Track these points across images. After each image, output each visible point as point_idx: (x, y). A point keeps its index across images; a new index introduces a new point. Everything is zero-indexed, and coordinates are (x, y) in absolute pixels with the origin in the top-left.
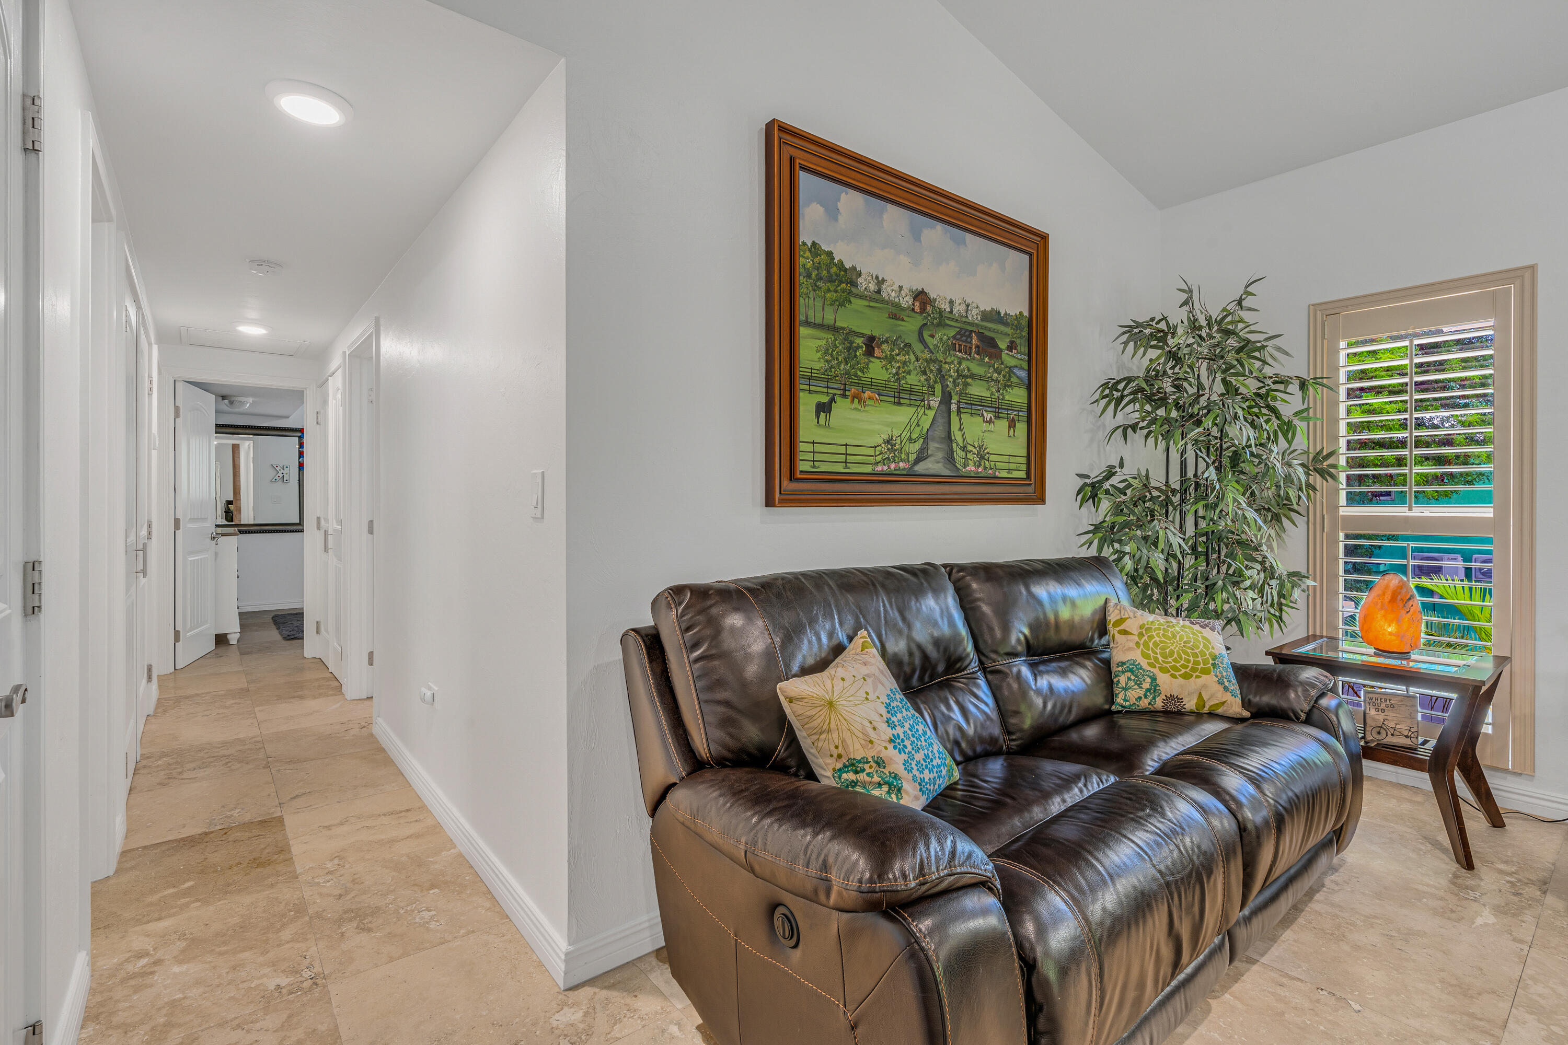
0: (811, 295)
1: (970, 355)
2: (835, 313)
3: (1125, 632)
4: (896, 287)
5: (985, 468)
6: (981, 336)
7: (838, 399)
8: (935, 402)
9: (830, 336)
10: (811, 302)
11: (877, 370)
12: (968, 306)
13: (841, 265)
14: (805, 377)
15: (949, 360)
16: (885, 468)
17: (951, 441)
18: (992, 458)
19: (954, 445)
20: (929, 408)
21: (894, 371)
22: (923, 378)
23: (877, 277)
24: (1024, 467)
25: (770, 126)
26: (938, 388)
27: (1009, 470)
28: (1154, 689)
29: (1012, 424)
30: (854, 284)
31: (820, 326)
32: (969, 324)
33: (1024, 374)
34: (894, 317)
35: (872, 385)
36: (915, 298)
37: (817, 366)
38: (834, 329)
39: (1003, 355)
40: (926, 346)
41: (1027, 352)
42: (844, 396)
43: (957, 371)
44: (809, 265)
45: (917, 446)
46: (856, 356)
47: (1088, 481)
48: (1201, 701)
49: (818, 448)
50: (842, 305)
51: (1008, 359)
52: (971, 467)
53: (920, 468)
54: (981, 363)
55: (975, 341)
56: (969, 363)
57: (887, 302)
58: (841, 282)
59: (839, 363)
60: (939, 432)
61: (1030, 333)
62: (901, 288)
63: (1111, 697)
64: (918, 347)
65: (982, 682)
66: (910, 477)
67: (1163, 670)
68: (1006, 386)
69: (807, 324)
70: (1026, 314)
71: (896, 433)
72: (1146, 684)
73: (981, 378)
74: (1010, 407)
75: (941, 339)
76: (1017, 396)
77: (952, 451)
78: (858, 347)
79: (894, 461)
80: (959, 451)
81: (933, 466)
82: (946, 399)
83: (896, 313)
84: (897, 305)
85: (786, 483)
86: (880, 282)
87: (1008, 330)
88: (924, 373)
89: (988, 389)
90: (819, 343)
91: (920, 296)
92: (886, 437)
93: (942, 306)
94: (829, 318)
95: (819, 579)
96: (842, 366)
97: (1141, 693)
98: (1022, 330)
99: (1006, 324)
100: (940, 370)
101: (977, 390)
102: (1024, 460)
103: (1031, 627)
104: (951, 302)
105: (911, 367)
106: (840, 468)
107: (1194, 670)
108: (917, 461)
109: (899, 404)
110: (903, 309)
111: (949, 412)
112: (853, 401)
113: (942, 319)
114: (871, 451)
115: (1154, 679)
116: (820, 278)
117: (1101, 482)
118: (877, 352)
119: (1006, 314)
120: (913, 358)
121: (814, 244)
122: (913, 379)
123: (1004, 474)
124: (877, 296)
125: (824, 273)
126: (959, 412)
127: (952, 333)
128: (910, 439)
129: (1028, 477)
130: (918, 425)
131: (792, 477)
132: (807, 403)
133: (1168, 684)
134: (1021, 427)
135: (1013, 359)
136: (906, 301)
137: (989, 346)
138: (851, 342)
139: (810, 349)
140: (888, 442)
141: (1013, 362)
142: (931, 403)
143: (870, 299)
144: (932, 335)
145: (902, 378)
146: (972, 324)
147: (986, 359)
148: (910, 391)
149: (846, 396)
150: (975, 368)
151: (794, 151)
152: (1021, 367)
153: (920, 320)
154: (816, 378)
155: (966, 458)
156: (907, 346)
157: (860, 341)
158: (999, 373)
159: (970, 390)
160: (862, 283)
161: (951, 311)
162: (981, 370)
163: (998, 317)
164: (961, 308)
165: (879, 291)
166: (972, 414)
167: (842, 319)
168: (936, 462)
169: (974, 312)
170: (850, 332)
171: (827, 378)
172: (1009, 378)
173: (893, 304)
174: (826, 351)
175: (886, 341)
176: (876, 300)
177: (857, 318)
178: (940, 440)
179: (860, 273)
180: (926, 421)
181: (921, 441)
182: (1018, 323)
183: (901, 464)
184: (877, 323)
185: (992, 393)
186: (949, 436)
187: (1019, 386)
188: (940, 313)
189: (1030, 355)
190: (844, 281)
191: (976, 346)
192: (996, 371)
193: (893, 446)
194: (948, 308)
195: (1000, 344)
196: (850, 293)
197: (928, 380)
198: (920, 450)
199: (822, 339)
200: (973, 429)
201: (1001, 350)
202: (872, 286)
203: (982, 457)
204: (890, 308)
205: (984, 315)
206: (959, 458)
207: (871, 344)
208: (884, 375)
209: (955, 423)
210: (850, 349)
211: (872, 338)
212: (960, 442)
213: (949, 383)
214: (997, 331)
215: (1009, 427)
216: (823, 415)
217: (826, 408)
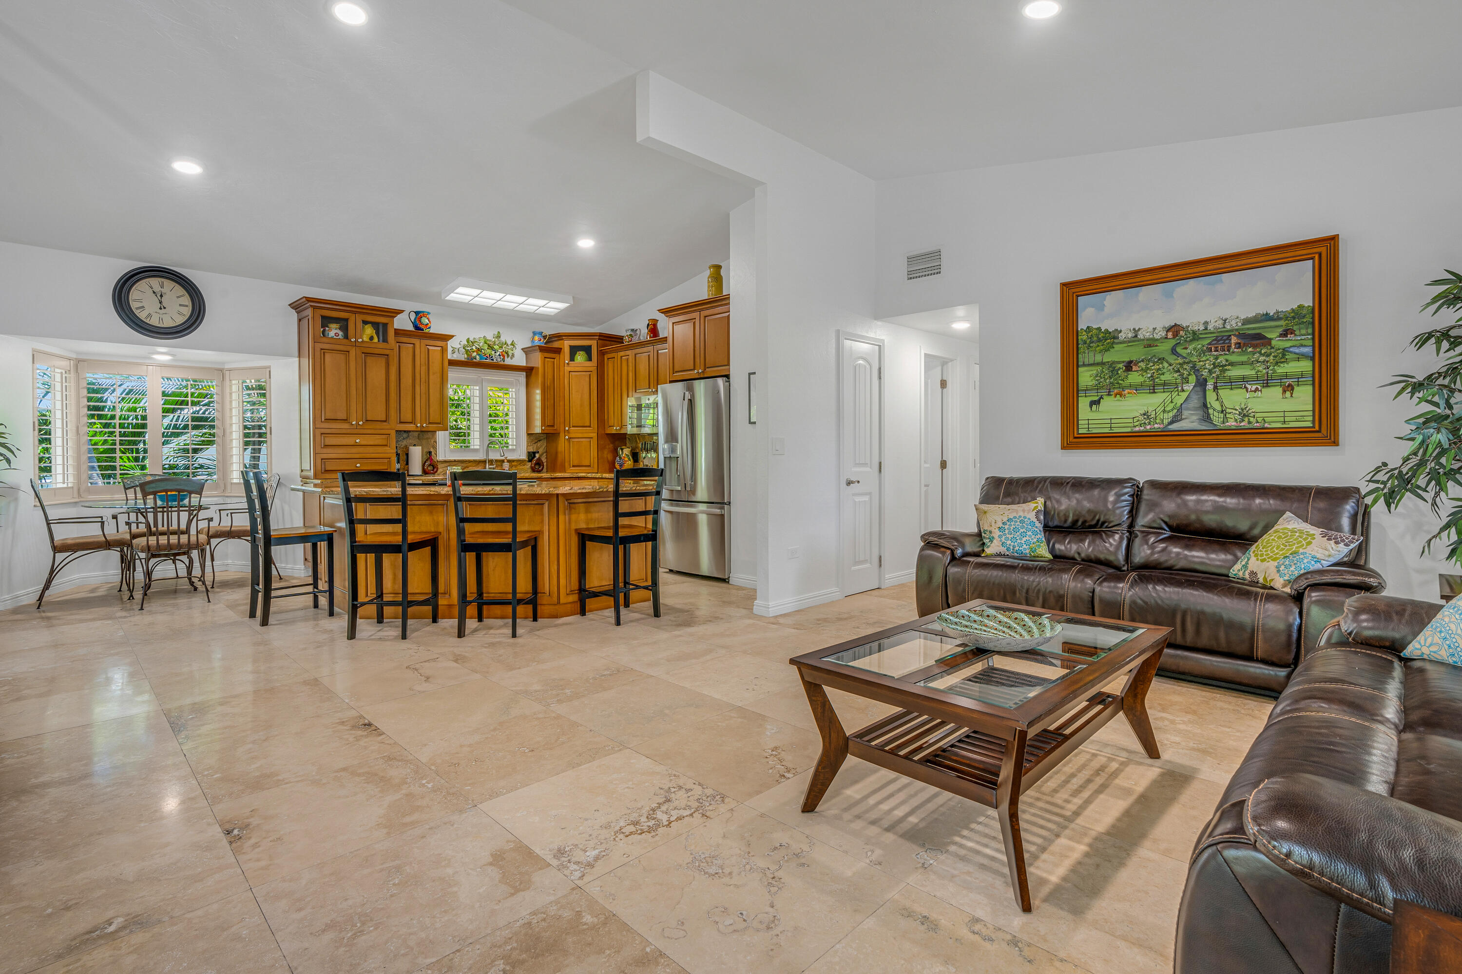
0: (1087, 352)
1: (1229, 350)
2: (1103, 356)
3: (1272, 534)
4: (1151, 329)
5: (1249, 422)
6: (1241, 336)
7: (1105, 397)
8: (1189, 387)
9: (1099, 368)
10: (1086, 355)
11: (1134, 378)
12: (1225, 320)
13: (1107, 331)
14: (1083, 390)
15: (1204, 358)
16: (1142, 428)
17: (1207, 408)
18: (1257, 415)
19: (1211, 411)
20: (1183, 391)
21: (1149, 375)
22: (1176, 375)
23: (1134, 329)
24: (1311, 418)
26: (1193, 379)
27: (1287, 422)
28: (1253, 568)
30: (1116, 337)
31: (1094, 364)
32: (1227, 331)
34: (1150, 346)
35: (1130, 386)
36: (1167, 331)
37: (1091, 384)
38: (1102, 364)
39: (1273, 343)
40: (1178, 355)
41: (1310, 331)
42: (1109, 395)
43: (1214, 364)
44: (1085, 338)
45: (1171, 414)
46: (1118, 374)
48: (1265, 579)
49: (1090, 422)
50: (1107, 350)
51: (1282, 343)
52: (1231, 423)
53: (1173, 427)
54: (1244, 353)
55: (1234, 340)
56: (1226, 357)
57: (1143, 340)
58: (1106, 340)
59: (1105, 380)
60: (1195, 402)
61: (1313, 318)
62: (1154, 329)
63: (1228, 569)
64: (1172, 359)
66: (1165, 432)
68: (1277, 363)
69: (1084, 365)
70: (1310, 304)
71: (1150, 409)
72: (1252, 565)
73: (1242, 363)
74: (1286, 376)
75: (1195, 349)
76: (1299, 366)
77: (1208, 414)
78: (1120, 368)
79: (1149, 424)
80: (1216, 414)
81: (1186, 424)
82: (1202, 384)
83: (1150, 343)
84: (1153, 339)
85: (1072, 439)
86: (1136, 331)
87: (1282, 323)
88: (1178, 371)
89: (1254, 369)
90: (1092, 372)
91: (1175, 329)
92: (1142, 412)
93: (1196, 328)
94: (1098, 358)
96: (1108, 381)
97: (1242, 568)
98: (1304, 317)
99: (1279, 319)
100: (1194, 367)
101: (1235, 372)
102: (1311, 413)
104: (1207, 323)
105: (1165, 371)
106: (1107, 430)
108: (1171, 422)
109: (1154, 392)
110: (1157, 340)
111: (1205, 391)
112: (1115, 396)
113: (1195, 336)
114: (1131, 421)
116: (1092, 342)
118: (1134, 368)
119: (1278, 312)
120: (1166, 365)
121: (1088, 327)
122: (1167, 377)
123: (1280, 425)
124: (1135, 339)
125: (1096, 338)
126: (1216, 388)
127: (1207, 342)
128: (1164, 411)
129: (1315, 426)
130: (1172, 402)
131: (1074, 437)
132: (1084, 403)
133: (1264, 567)
134: (1304, 389)
135: (1292, 342)
136: (1160, 334)
137: (1253, 340)
138: (1114, 368)
139: (1086, 377)
140: (1144, 414)
141: (1287, 344)
142: (1185, 388)
143: (1129, 342)
144: (1186, 348)
145: (1157, 378)
146: (1231, 331)
147: (1250, 349)
148: (1164, 384)
149: (1111, 395)
150: (1233, 358)
151: (1074, 290)
152: (1302, 346)
153: (1173, 342)
154: (1090, 390)
155: (1225, 417)
156: (1161, 360)
157: (1121, 366)
158: (1268, 356)
159: (1228, 373)
160: (1122, 336)
161: (1206, 329)
162: (1244, 358)
163: (1267, 317)
164: (1216, 324)
165: (1136, 336)
166: (1231, 389)
167: (1108, 358)
168: (1191, 422)
169: (1233, 323)
170: (1114, 362)
171: (1097, 388)
172: (1283, 356)
173: (1148, 340)
174: (1097, 376)
175: (1143, 361)
176: (1134, 341)
177: (1118, 355)
178: (1196, 409)
179: (1121, 331)
180: (1180, 399)
181: (1175, 411)
182: (1297, 314)
183: (1156, 426)
184: (1135, 353)
185: (1258, 371)
186: (1205, 405)
187: (1298, 360)
188: (1194, 333)
189: (1313, 334)
190: (1109, 338)
191: (1236, 344)
192: (1263, 355)
193: (1148, 416)
194: (1202, 328)
195: (1269, 336)
196: (1113, 343)
197: (1182, 375)
198: (1175, 416)
199: (1094, 370)
200: (1233, 398)
201: (1271, 339)
202: (1130, 335)
203: (1245, 415)
204: (1145, 342)
205: (1246, 321)
206: (1217, 418)
207: (1129, 366)
208: (1141, 379)
209: (1211, 397)
210: (1114, 371)
211: (1131, 362)
212: (1219, 408)
213: (1205, 373)
214: (1265, 327)
215: (1284, 391)
216: (1094, 407)
217: (1097, 403)
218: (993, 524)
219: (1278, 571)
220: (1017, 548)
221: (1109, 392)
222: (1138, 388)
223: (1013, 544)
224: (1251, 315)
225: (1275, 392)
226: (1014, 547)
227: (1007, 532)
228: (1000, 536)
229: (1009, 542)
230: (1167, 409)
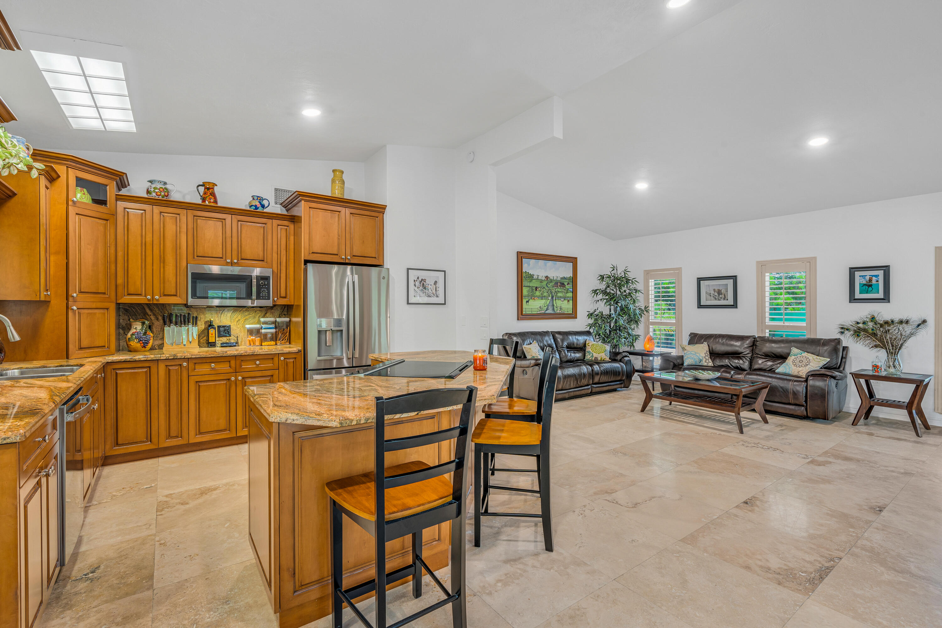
0: (525, 281)
1: (558, 287)
3: (589, 346)
4: (542, 276)
5: (562, 311)
6: (560, 283)
7: (530, 300)
8: (550, 298)
11: (538, 293)
12: (557, 277)
13: (531, 274)
14: (524, 296)
15: (553, 289)
16: (539, 312)
18: (563, 309)
19: (554, 307)
21: (541, 293)
23: (538, 275)
24: (572, 311)
25: (518, 252)
26: (551, 295)
27: (568, 311)
28: (592, 356)
29: (568, 301)
30: (533, 277)
31: (527, 286)
32: (558, 281)
33: (572, 290)
34: (541, 282)
35: (536, 296)
37: (526, 294)
38: (529, 287)
40: (548, 287)
42: (532, 299)
43: (555, 291)
44: (525, 275)
45: (546, 307)
47: (590, 313)
48: (601, 359)
49: (526, 309)
50: (531, 282)
51: (567, 287)
52: (558, 311)
53: (547, 312)
55: (559, 284)
56: (557, 289)
59: (530, 293)
60: (551, 304)
61: (573, 280)
63: (584, 358)
64: (546, 287)
65: (557, 352)
66: (545, 314)
67: (594, 352)
68: (567, 293)
69: (525, 286)
70: (572, 276)
71: (542, 305)
72: (591, 355)
73: (560, 292)
74: (568, 297)
75: (551, 285)
76: (570, 295)
78: (534, 289)
79: (541, 311)
82: (552, 297)
83: (541, 281)
84: (542, 280)
85: (521, 316)
87: (567, 280)
88: (548, 292)
89: (562, 294)
91: (547, 277)
92: (539, 306)
93: (551, 278)
94: (528, 285)
95: (528, 333)
97: (590, 357)
98: (571, 280)
99: (567, 279)
100: (551, 292)
101: (560, 295)
102: (572, 309)
103: (567, 343)
104: (553, 277)
105: (545, 292)
106: (531, 313)
107: (600, 352)
108: (546, 311)
109: (542, 299)
111: (553, 300)
113: (551, 281)
114: (536, 309)
115: (593, 354)
116: (526, 278)
117: (593, 313)
118: (538, 290)
119: (567, 277)
120: (545, 290)
121: (526, 271)
122: (545, 294)
123: (567, 312)
125: (527, 276)
126: (555, 299)
127: (554, 283)
128: (544, 306)
129: (573, 313)
130: (546, 303)
131: (522, 315)
132: (524, 301)
133: (595, 355)
134: (571, 302)
135: (569, 287)
136: (544, 278)
137: (563, 285)
139: (525, 291)
141: (568, 287)
144: (549, 285)
145: (543, 294)
147: (562, 288)
148: (544, 297)
150: (559, 290)
151: (522, 256)
152: (571, 288)
153: (547, 282)
154: (526, 296)
155: (557, 309)
156: (544, 288)
159: (558, 295)
160: (535, 277)
161: (553, 279)
162: (561, 290)
163: (565, 278)
165: (538, 278)
166: (558, 300)
167: (531, 284)
168: (550, 311)
169: (559, 278)
170: (532, 287)
171: (528, 296)
172: (567, 291)
174: (528, 291)
175: (539, 287)
176: (537, 280)
177: (534, 284)
178: (551, 306)
179: (534, 275)
180: (548, 302)
182: (570, 278)
183: (543, 311)
184: (538, 284)
186: (553, 305)
187: (570, 292)
189: (573, 285)
190: (531, 277)
192: (564, 290)
193: (541, 308)
195: (566, 284)
196: (532, 279)
197: (548, 294)
199: (527, 289)
200: (559, 303)
204: (540, 281)
205: (562, 278)
206: (555, 309)
207: (536, 288)
209: (554, 302)
210: (532, 290)
211: (537, 287)
212: (556, 306)
213: (553, 294)
214: (564, 281)
216: (527, 303)
217: (528, 301)
222: (538, 297)
225: (566, 302)
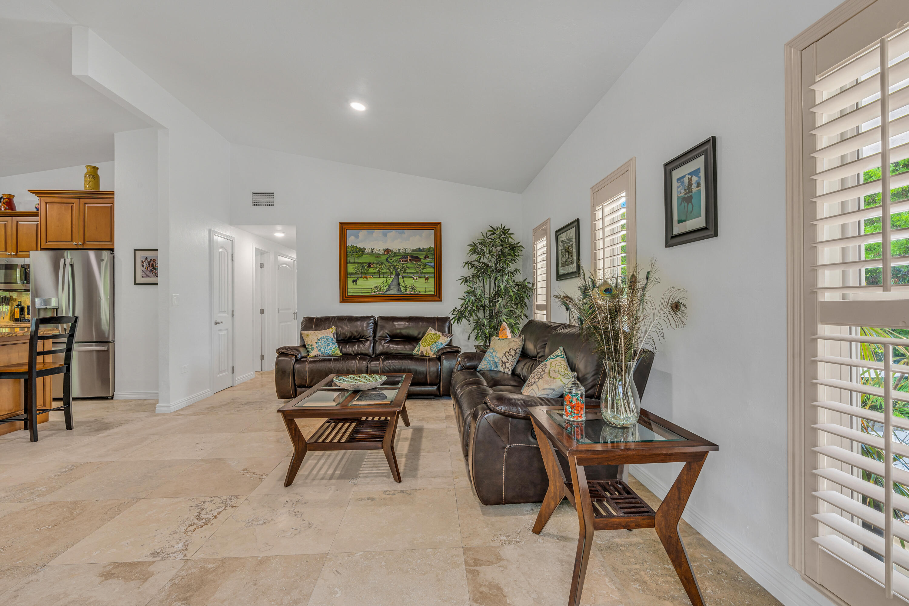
0: (351, 257)
1: (407, 262)
2: (358, 259)
3: (425, 337)
4: (378, 250)
5: (414, 292)
6: (411, 256)
7: (359, 278)
8: (393, 276)
9: (357, 265)
10: (351, 258)
11: (372, 270)
12: (406, 249)
13: (360, 248)
14: (349, 275)
15: (398, 264)
16: (375, 293)
17: (400, 286)
18: (417, 289)
19: (401, 287)
20: (391, 277)
21: (378, 270)
22: (388, 270)
23: (371, 249)
24: (434, 291)
25: (340, 223)
26: (394, 272)
27: (425, 292)
29: (427, 279)
30: (364, 251)
31: (354, 263)
32: (406, 254)
34: (378, 257)
35: (370, 274)
36: (384, 251)
37: (353, 272)
38: (358, 263)
39: (422, 260)
40: (389, 262)
41: (433, 257)
42: (361, 278)
43: (402, 267)
44: (350, 250)
45: (386, 287)
46: (365, 268)
49: (353, 290)
50: (360, 257)
51: (424, 261)
52: (408, 292)
53: (387, 293)
54: (412, 263)
55: (409, 258)
56: (407, 265)
57: (375, 254)
59: (359, 270)
60: (395, 283)
61: (434, 252)
62: (380, 250)
63: (410, 352)
64: (386, 263)
66: (384, 295)
68: (423, 268)
69: (350, 263)
70: (433, 246)
71: (378, 285)
72: (420, 349)
73: (412, 268)
74: (426, 274)
75: (395, 260)
76: (431, 271)
77: (400, 288)
78: (365, 266)
79: (378, 291)
80: (403, 288)
81: (392, 292)
82: (397, 275)
83: (378, 256)
84: (379, 254)
85: (346, 298)
87: (424, 253)
88: (389, 269)
89: (416, 270)
90: (353, 267)
91: (387, 251)
92: (375, 286)
93: (395, 251)
94: (356, 260)
96: (361, 271)
97: (417, 351)
98: (431, 251)
99: (423, 251)
100: (395, 268)
101: (409, 271)
102: (434, 289)
103: (390, 332)
104: (399, 249)
105: (384, 268)
106: (360, 294)
108: (386, 291)
109: (380, 278)
110: (381, 254)
111: (399, 278)
112: (364, 279)
113: (395, 255)
114: (370, 290)
116: (353, 252)
118: (371, 266)
119: (423, 248)
120: (384, 266)
121: (352, 245)
122: (385, 271)
123: (423, 293)
125: (355, 251)
126: (403, 277)
127: (400, 257)
128: (384, 286)
129: (435, 294)
130: (387, 282)
132: (350, 281)
134: (432, 281)
135: (430, 261)
136: (382, 252)
137: (415, 258)
138: (363, 265)
139: (351, 269)
140: (376, 287)
141: (426, 261)
142: (391, 276)
143: (369, 254)
144: (392, 259)
145: (381, 271)
146: (408, 254)
147: (414, 262)
148: (384, 274)
149: (362, 278)
150: (409, 265)
151: (345, 227)
152: (431, 263)
153: (387, 256)
154: (352, 275)
155: (406, 290)
156: (382, 263)
157: (366, 264)
158: (420, 265)
159: (407, 271)
160: (366, 251)
161: (399, 252)
162: (412, 266)
163: (419, 250)
164: (403, 250)
165: (372, 252)
166: (408, 278)
167: (361, 260)
168: (394, 291)
169: (409, 250)
170: (363, 263)
171: (356, 274)
172: (425, 266)
173: (377, 254)
174: (356, 268)
175: (375, 263)
176: (371, 254)
177: (365, 259)
178: (396, 286)
179: (366, 249)
180: (390, 281)
181: (388, 286)
182: (429, 250)
183: (380, 292)
184: (372, 260)
185: (417, 271)
186: (399, 284)
187: (430, 268)
188: (395, 253)
190: (361, 252)
191: (410, 259)
192: (419, 265)
193: (377, 288)
194: (398, 251)
195: (420, 257)
196: (363, 254)
197: (390, 271)
198: (388, 288)
199: (355, 266)
200: (409, 282)
201: (421, 259)
202: (370, 251)
203: (413, 289)
204: (376, 255)
205: (413, 251)
206: (403, 290)
207: (369, 265)
208: (374, 271)
209: (401, 281)
210: (363, 267)
211: (370, 263)
212: (404, 286)
213: (399, 270)
214: (419, 254)
215: (426, 280)
216: (355, 282)
217: (356, 281)
218: (313, 341)
219: (431, 350)
220: (326, 352)
221: (361, 276)
222: (373, 275)
223: (324, 350)
224: (415, 248)
225: (422, 280)
226: (324, 351)
227: (320, 344)
228: (317, 347)
229: (322, 349)
230: (385, 285)
